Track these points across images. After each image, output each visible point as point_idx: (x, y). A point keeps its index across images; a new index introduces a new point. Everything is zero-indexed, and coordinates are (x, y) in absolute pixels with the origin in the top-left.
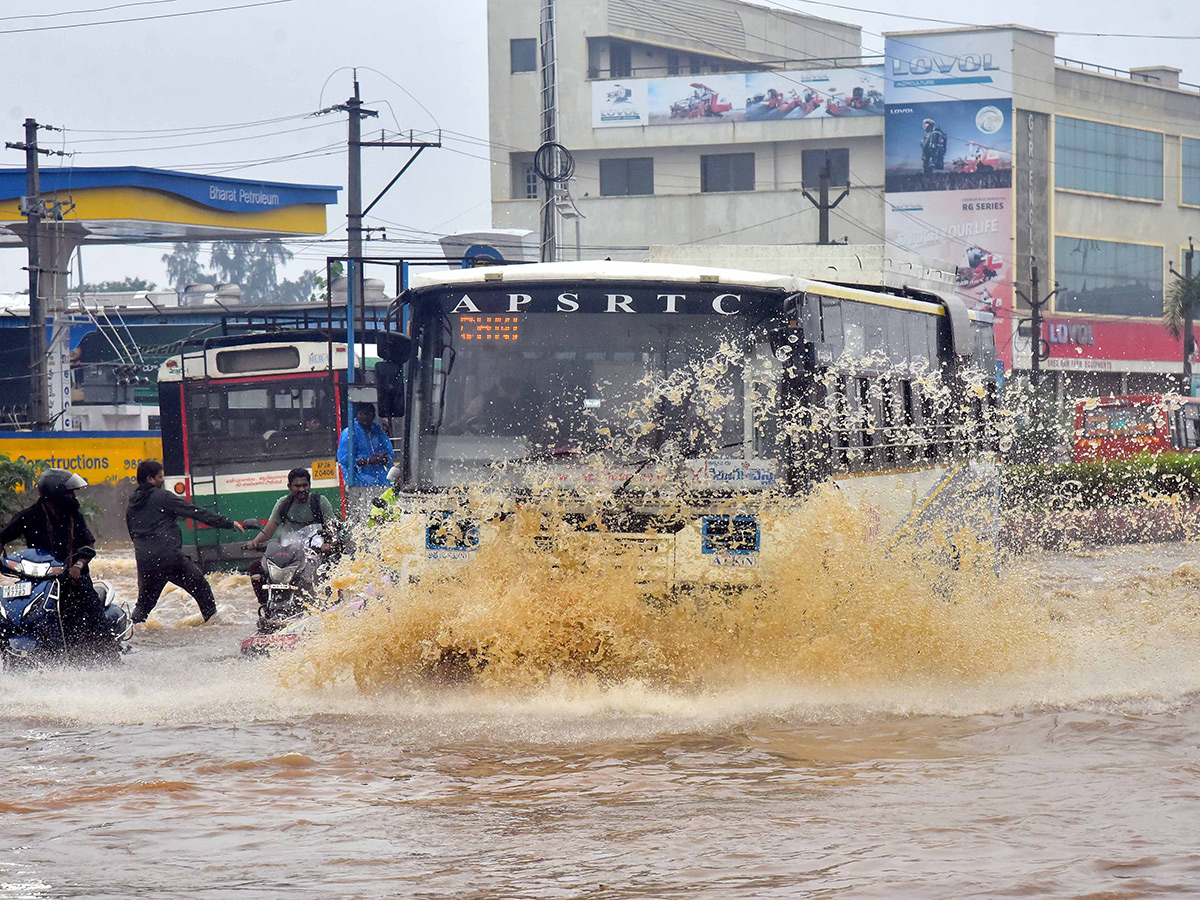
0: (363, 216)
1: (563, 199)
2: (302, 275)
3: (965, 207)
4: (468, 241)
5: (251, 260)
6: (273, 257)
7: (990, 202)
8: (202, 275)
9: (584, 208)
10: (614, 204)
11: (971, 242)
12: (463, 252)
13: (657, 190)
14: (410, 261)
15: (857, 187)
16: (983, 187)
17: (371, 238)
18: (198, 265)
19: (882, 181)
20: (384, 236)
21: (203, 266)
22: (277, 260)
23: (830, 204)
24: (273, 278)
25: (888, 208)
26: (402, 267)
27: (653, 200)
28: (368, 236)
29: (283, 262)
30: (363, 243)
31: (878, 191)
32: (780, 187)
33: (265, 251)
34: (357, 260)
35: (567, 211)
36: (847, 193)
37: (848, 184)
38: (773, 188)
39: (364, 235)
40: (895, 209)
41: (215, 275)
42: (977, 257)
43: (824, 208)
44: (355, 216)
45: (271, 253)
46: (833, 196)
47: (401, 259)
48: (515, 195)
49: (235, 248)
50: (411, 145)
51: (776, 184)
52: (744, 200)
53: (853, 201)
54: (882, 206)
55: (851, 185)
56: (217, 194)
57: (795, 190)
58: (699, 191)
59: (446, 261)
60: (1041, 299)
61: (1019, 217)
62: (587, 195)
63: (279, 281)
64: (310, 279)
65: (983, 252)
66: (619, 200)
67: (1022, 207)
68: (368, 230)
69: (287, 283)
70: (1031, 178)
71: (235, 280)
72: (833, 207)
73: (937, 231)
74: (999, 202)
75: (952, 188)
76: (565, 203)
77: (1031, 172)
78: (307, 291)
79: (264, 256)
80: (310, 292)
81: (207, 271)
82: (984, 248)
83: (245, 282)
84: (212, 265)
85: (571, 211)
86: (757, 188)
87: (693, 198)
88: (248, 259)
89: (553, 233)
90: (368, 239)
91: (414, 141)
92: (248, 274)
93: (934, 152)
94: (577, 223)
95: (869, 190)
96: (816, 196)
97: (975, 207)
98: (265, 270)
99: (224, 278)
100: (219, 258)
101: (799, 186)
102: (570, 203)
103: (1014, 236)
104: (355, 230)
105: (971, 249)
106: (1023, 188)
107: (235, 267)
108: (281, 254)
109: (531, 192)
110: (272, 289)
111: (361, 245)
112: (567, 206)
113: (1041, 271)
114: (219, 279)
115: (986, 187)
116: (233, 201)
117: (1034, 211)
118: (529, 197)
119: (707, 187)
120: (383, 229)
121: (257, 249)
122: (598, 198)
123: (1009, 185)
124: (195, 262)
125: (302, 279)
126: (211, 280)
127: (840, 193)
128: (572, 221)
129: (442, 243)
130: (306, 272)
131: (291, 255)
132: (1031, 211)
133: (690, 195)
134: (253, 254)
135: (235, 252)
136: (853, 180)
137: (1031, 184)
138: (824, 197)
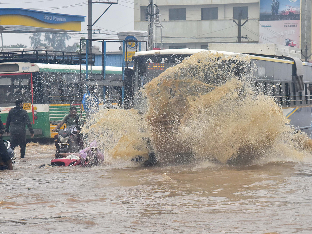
0: (92, 26)
1: (157, 21)
2: (74, 44)
3: (285, 26)
4: (126, 34)
5: (57, 39)
6: (64, 38)
7: (293, 24)
8: (42, 43)
9: (163, 24)
10: (173, 23)
11: (287, 37)
12: (124, 38)
13: (187, 19)
14: (106, 41)
15: (251, 19)
16: (291, 20)
17: (95, 33)
18: (41, 40)
19: (259, 17)
20: (99, 32)
21: (42, 40)
22: (66, 39)
23: (242, 24)
24: (64, 45)
25: (260, 26)
26: (104, 42)
27: (186, 22)
28: (94, 32)
29: (68, 39)
30: (93, 34)
31: (257, 20)
32: (226, 19)
33: (62, 36)
34: (90, 40)
35: (158, 25)
36: (247, 21)
37: (248, 18)
38: (224, 19)
39: (93, 32)
40: (263, 26)
41: (46, 43)
42: (288, 42)
43: (240, 25)
44: (90, 25)
45: (64, 37)
46: (243, 22)
47: (103, 40)
48: (142, 20)
49: (53, 35)
50: (108, 3)
51: (225, 17)
52: (215, 23)
53: (249, 23)
54: (258, 25)
55: (249, 18)
56: (46, 18)
57: (231, 20)
58: (200, 19)
59: (119, 41)
60: (308, 55)
61: (302, 29)
62: (165, 20)
63: (66, 46)
64: (76, 45)
65: (290, 40)
66: (175, 22)
67: (303, 26)
68: (94, 30)
69: (69, 46)
70: (306, 17)
71: (52, 45)
72: (242, 25)
73: (276, 33)
74: (296, 24)
75: (281, 20)
76: (157, 22)
77: (306, 15)
78: (75, 49)
79: (61, 38)
80: (76, 50)
81: (43, 42)
82: (291, 39)
83: (55, 46)
84: (45, 40)
85: (160, 25)
86: (219, 19)
87: (199, 22)
88: (57, 38)
89: (152, 32)
90: (94, 33)
91: (109, 2)
92: (56, 43)
93: (275, 8)
94: (161, 29)
95: (254, 20)
96: (237, 22)
97: (288, 26)
98: (62, 42)
99: (49, 44)
100: (47, 38)
101: (232, 18)
102: (159, 23)
103: (300, 35)
104: (90, 30)
105: (287, 39)
106: (303, 20)
107: (52, 41)
108: (67, 37)
109: (146, 19)
110: (64, 48)
111: (92, 35)
112: (158, 24)
113: (308, 47)
114: (47, 45)
115: (292, 19)
116: (51, 20)
117: (307, 27)
118: (146, 20)
119: (203, 18)
120: (99, 30)
121: (59, 35)
122: (168, 21)
123: (299, 19)
124: (40, 39)
125: (73, 45)
126: (45, 45)
127: (245, 21)
128: (159, 28)
129: (118, 35)
130: (75, 43)
131: (70, 37)
132: (306, 28)
133: (197, 21)
134: (58, 37)
135: (53, 36)
136: (249, 17)
137: (306, 19)
138: (240, 22)
